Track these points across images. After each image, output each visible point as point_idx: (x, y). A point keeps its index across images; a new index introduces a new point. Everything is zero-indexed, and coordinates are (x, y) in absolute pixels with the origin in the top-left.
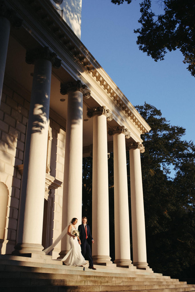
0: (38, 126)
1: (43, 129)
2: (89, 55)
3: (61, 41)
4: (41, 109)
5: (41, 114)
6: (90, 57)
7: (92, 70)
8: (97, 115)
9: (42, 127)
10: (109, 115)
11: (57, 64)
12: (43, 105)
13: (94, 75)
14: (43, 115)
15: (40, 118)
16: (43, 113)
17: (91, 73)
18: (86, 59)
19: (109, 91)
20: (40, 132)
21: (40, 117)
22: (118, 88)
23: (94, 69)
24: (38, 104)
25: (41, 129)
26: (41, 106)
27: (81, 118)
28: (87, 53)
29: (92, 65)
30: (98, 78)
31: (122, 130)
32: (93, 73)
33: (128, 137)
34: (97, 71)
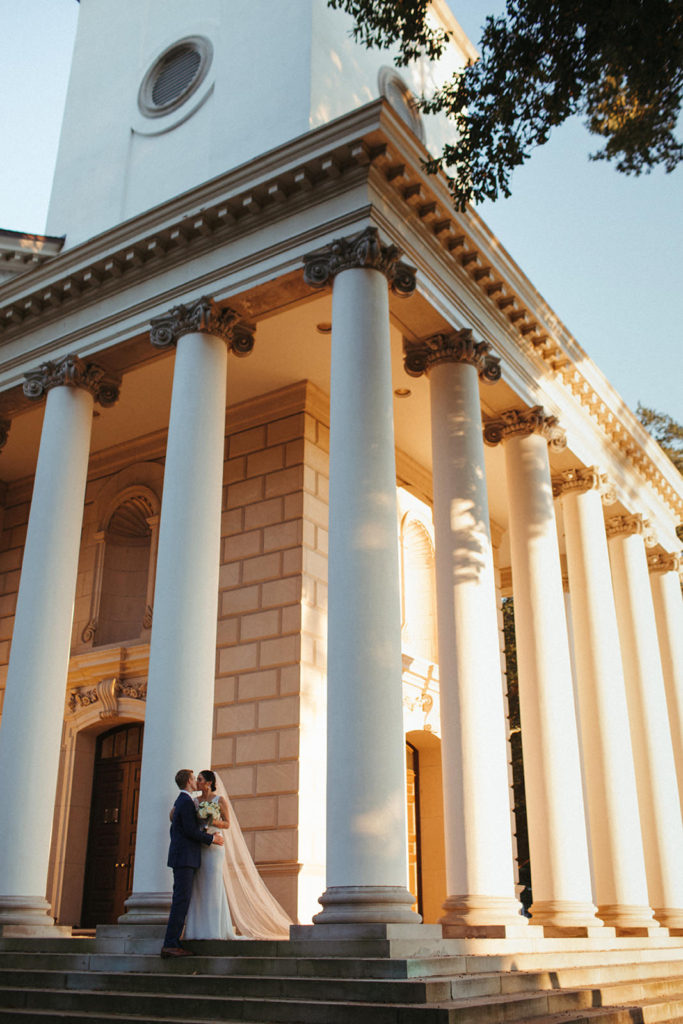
0: (466, 562)
1: (482, 569)
2: (559, 328)
3: (502, 315)
4: (471, 511)
5: (471, 528)
6: (562, 332)
7: (563, 368)
8: (575, 493)
9: (479, 565)
10: (605, 488)
11: (492, 371)
12: (475, 501)
13: (568, 379)
14: (478, 528)
15: (471, 539)
16: (477, 523)
17: (560, 375)
18: (552, 340)
19: (602, 419)
20: (476, 578)
21: (470, 536)
22: (624, 405)
23: (567, 363)
24: (459, 500)
25: (478, 570)
26: (467, 505)
27: (550, 517)
28: (555, 323)
29: (566, 355)
30: (577, 388)
31: (635, 524)
32: (564, 374)
33: (652, 544)
34: (576, 370)
